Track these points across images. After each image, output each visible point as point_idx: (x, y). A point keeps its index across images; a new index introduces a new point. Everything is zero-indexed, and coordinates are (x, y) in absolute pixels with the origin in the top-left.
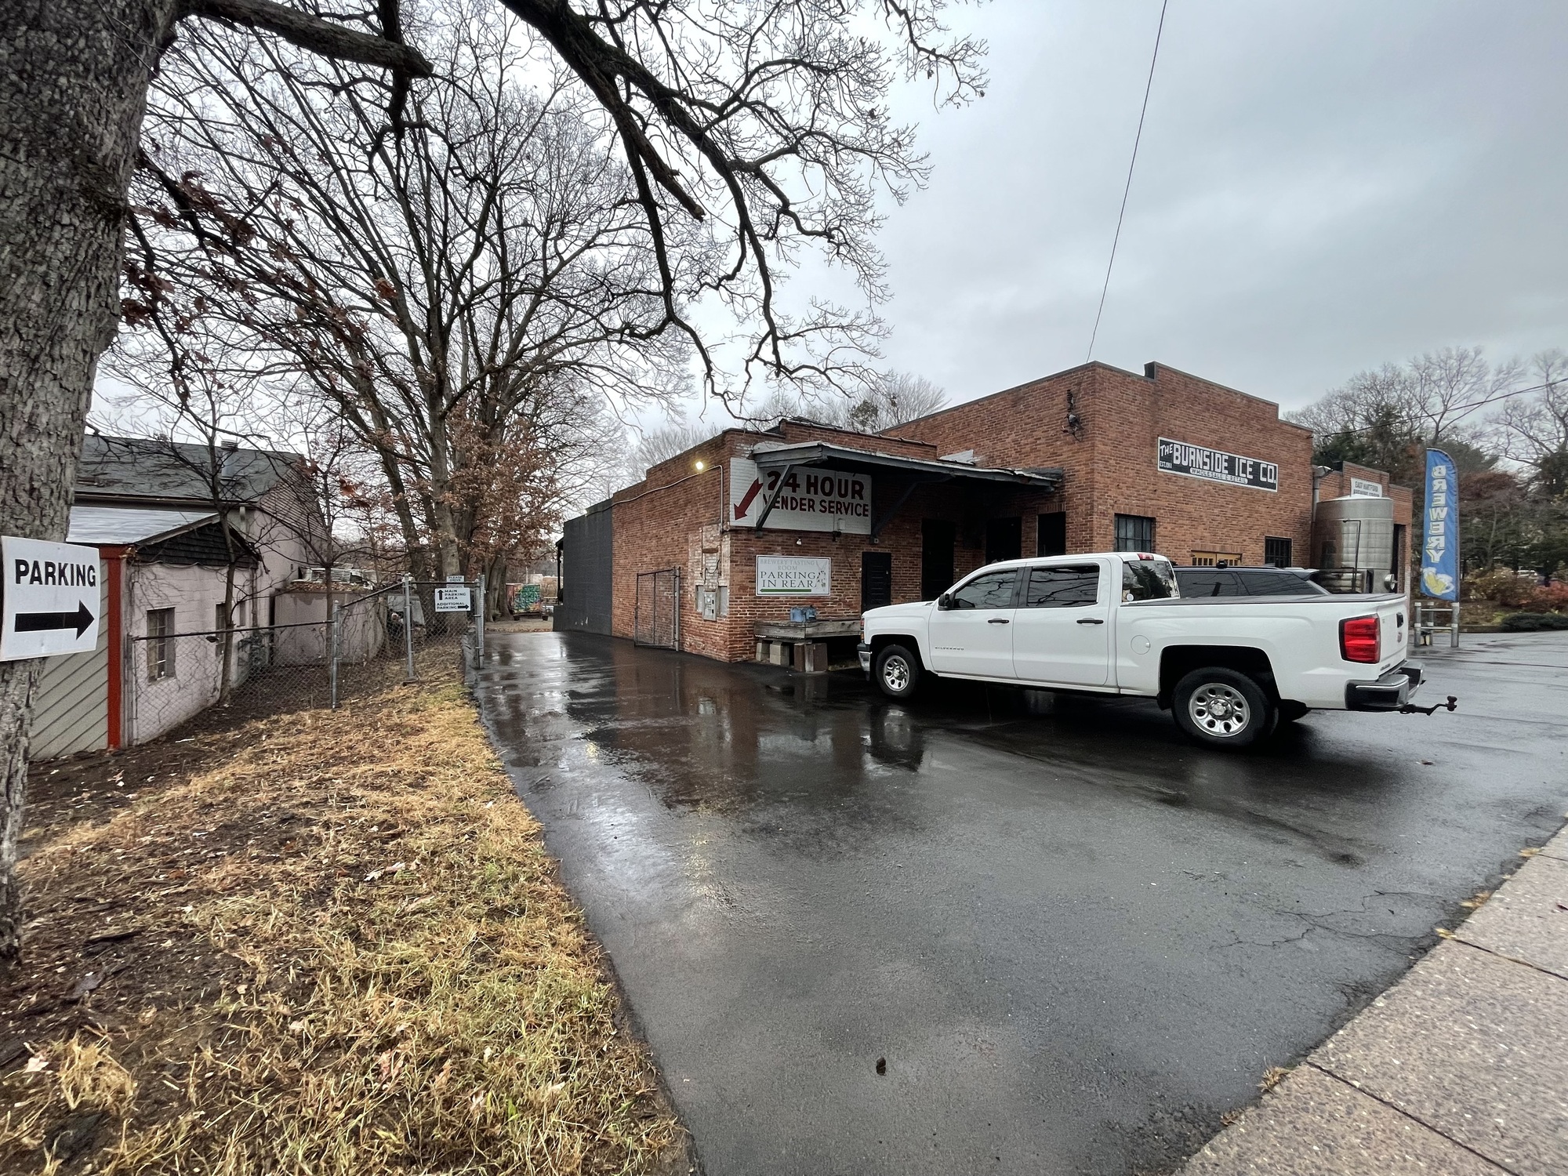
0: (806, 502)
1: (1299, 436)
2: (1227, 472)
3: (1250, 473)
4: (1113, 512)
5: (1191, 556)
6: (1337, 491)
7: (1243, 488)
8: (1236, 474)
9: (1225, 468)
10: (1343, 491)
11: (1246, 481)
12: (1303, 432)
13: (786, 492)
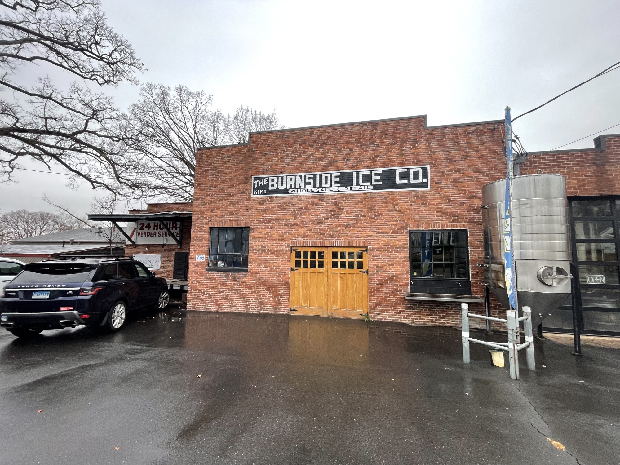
0: (153, 233)
1: (474, 132)
2: (339, 185)
3: (376, 180)
4: (208, 227)
5: (292, 250)
6: (590, 171)
7: (365, 194)
8: (354, 183)
9: (336, 183)
10: (607, 167)
11: (371, 187)
12: (481, 127)
13: (146, 230)
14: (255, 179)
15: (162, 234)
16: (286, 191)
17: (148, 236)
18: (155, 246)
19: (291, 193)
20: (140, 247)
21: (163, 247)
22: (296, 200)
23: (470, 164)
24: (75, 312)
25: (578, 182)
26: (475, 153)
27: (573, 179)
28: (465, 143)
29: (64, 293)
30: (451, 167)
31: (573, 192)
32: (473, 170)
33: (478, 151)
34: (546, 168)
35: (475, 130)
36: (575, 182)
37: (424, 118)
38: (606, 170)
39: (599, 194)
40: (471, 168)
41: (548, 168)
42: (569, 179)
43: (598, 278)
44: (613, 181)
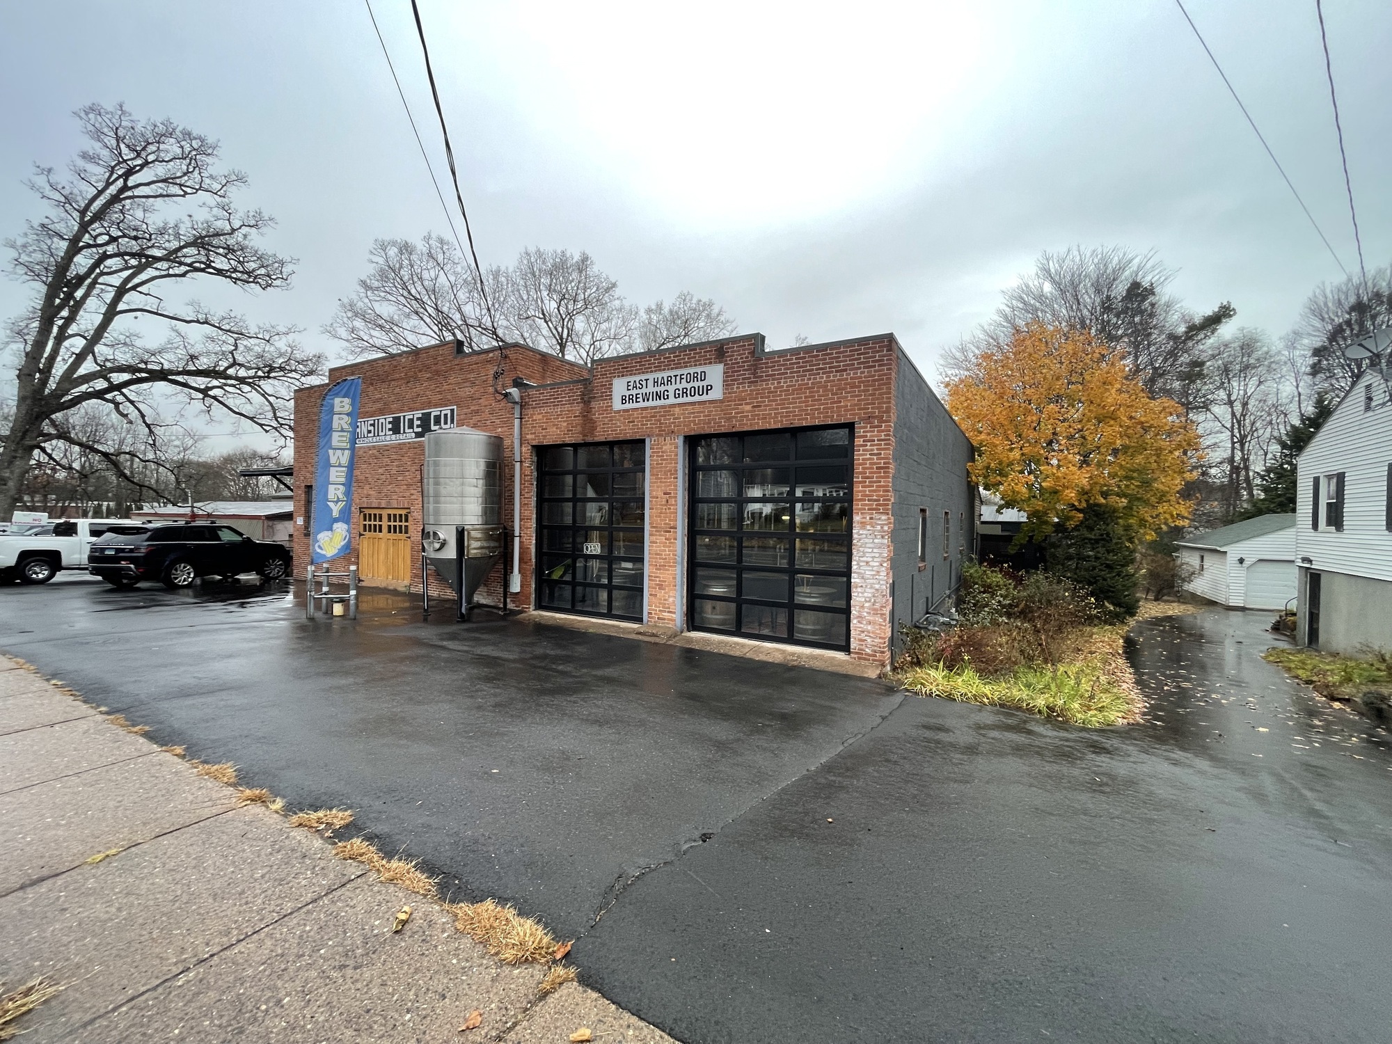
1: (491, 360)
2: (391, 432)
3: (418, 426)
4: (303, 485)
5: (361, 512)
6: (578, 409)
7: (409, 443)
8: (402, 432)
9: (390, 430)
10: (593, 404)
11: (413, 435)
22: (361, 452)
23: (487, 403)
24: (132, 566)
25: (568, 424)
26: (491, 388)
27: (564, 421)
28: (484, 375)
29: (123, 550)
31: (561, 438)
32: (488, 412)
33: (493, 386)
34: (543, 407)
35: (492, 357)
36: (565, 424)
38: (591, 408)
39: (583, 440)
40: (487, 409)
42: (561, 421)
43: (594, 547)
44: (596, 422)
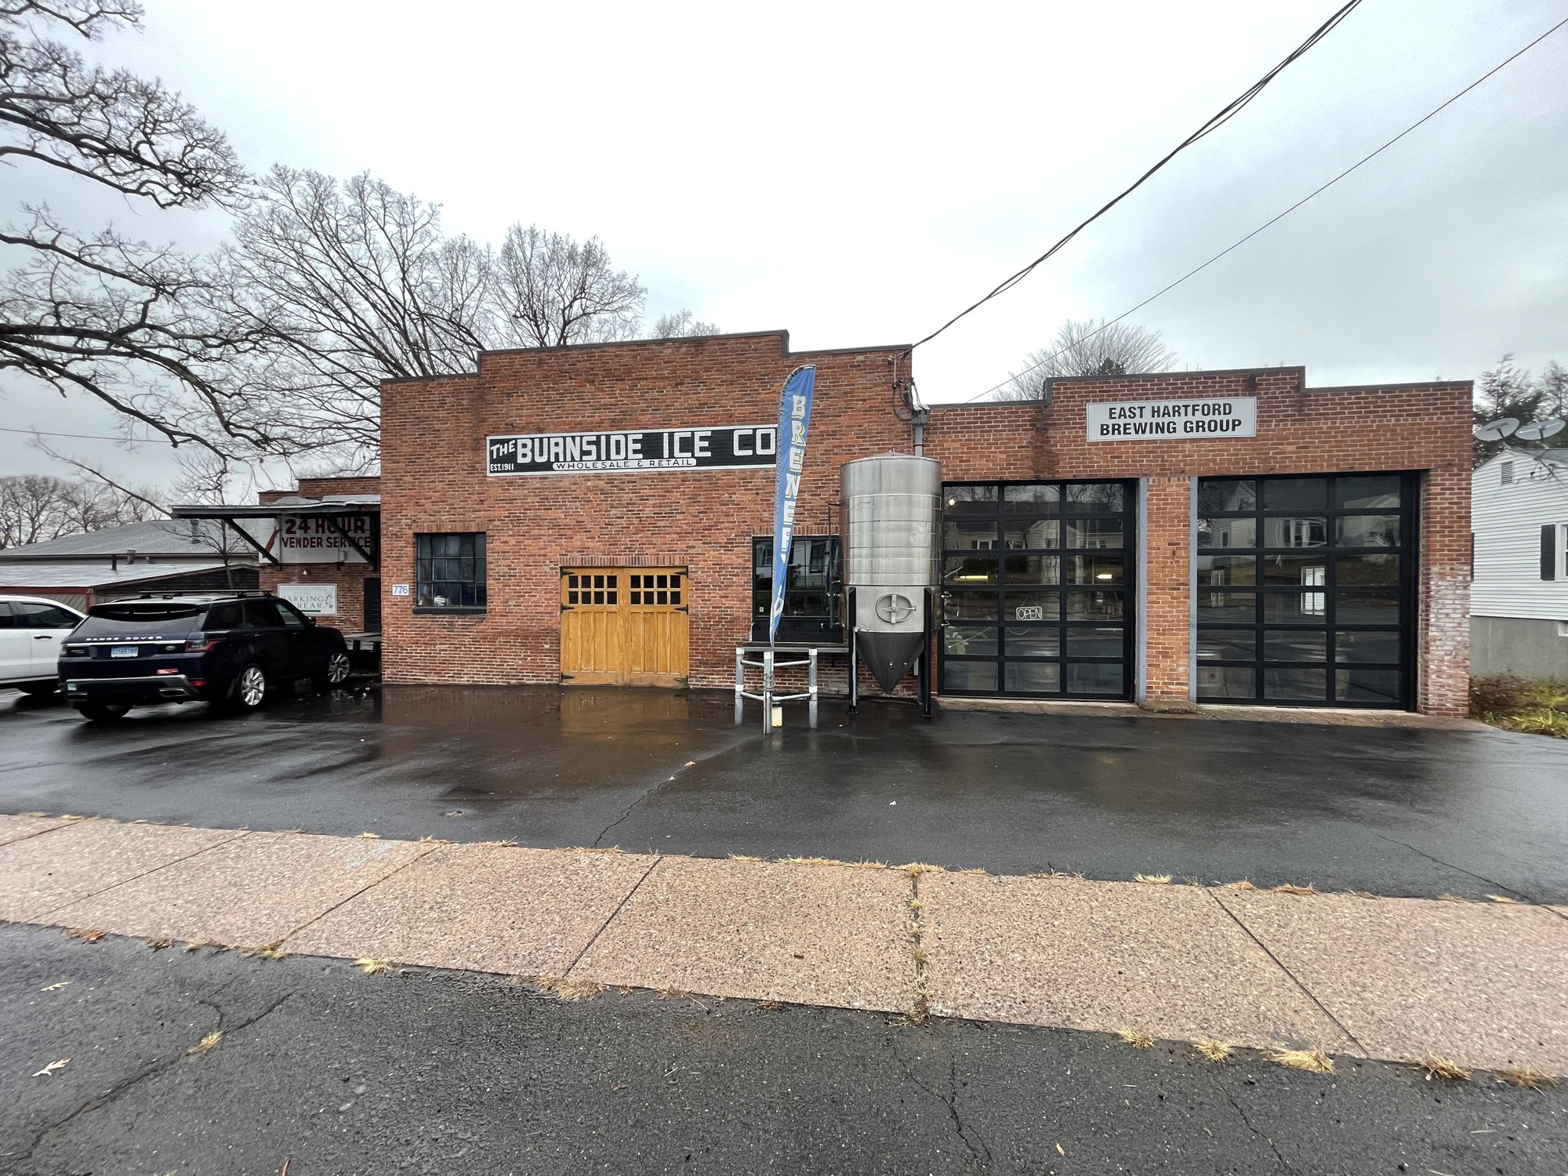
0: (315, 540)
1: (859, 366)
2: (640, 456)
3: (702, 449)
4: (411, 532)
5: (563, 574)
6: (1025, 437)
7: (684, 473)
8: (666, 454)
9: (635, 452)
10: (1051, 433)
11: (693, 462)
12: (872, 356)
13: (299, 534)
14: (493, 443)
15: (336, 542)
16: (547, 466)
17: (305, 547)
18: (322, 566)
19: (558, 470)
20: (289, 570)
21: (339, 569)
22: (566, 483)
23: (852, 422)
24: (182, 676)
25: (1007, 456)
26: (861, 403)
27: (1001, 452)
28: (846, 385)
29: (161, 649)
30: (822, 428)
31: (998, 473)
32: (855, 434)
33: (864, 400)
34: (963, 432)
35: (863, 362)
36: (1003, 456)
37: (783, 336)
38: (1048, 437)
39: (1035, 477)
40: (852, 431)
41: (967, 432)
42: (996, 452)
43: (1032, 611)
